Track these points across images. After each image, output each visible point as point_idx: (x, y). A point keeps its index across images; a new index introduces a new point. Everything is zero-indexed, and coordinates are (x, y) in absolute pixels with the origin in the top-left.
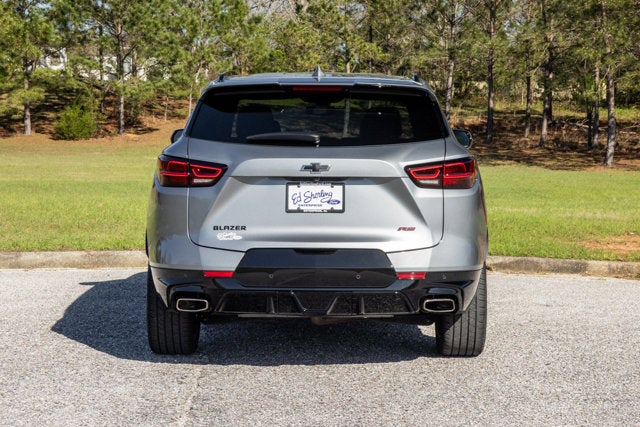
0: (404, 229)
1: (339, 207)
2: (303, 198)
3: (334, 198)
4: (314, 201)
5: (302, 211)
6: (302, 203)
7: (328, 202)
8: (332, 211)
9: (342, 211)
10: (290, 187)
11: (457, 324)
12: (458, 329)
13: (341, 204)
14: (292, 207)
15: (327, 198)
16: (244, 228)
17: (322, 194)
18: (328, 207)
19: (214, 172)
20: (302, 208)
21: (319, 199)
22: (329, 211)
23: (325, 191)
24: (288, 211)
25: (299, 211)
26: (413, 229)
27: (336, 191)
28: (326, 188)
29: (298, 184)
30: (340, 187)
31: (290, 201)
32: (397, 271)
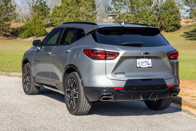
1: (151, 66)
2: (141, 63)
3: (149, 63)
5: (141, 67)
6: (141, 65)
7: (148, 64)
8: (149, 67)
10: (137, 60)
14: (138, 66)
15: (147, 63)
17: (146, 62)
18: (147, 66)
19: (115, 55)
21: (145, 63)
23: (147, 61)
25: (140, 67)
27: (150, 61)
28: (147, 60)
29: (139, 59)
30: (151, 59)
31: (137, 64)
32: (167, 85)
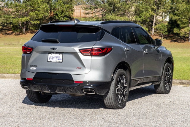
0: (78, 68)
1: (61, 61)
2: (52, 58)
3: (60, 58)
4: (55, 59)
6: (52, 59)
8: (59, 62)
9: (62, 62)
10: (49, 55)
11: (106, 98)
12: (107, 100)
13: (62, 60)
14: (49, 60)
15: (58, 58)
16: (37, 66)
17: (57, 57)
18: (58, 61)
19: (31, 50)
20: (51, 61)
22: (58, 62)
24: (48, 62)
25: (51, 62)
26: (81, 68)
27: (61, 56)
28: (58, 55)
29: (51, 54)
30: (62, 55)
31: (49, 59)
32: (74, 80)
